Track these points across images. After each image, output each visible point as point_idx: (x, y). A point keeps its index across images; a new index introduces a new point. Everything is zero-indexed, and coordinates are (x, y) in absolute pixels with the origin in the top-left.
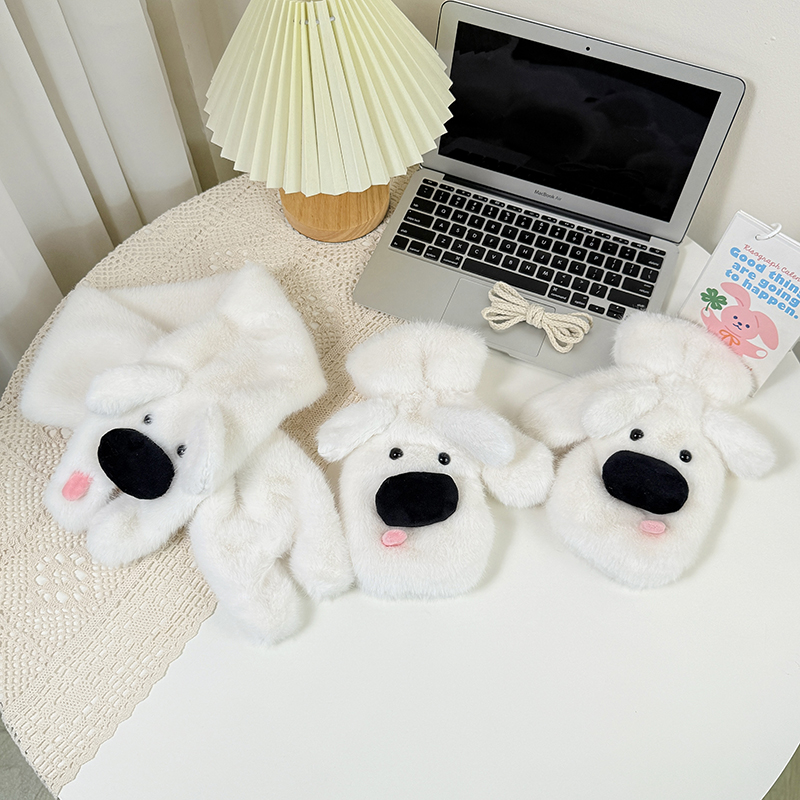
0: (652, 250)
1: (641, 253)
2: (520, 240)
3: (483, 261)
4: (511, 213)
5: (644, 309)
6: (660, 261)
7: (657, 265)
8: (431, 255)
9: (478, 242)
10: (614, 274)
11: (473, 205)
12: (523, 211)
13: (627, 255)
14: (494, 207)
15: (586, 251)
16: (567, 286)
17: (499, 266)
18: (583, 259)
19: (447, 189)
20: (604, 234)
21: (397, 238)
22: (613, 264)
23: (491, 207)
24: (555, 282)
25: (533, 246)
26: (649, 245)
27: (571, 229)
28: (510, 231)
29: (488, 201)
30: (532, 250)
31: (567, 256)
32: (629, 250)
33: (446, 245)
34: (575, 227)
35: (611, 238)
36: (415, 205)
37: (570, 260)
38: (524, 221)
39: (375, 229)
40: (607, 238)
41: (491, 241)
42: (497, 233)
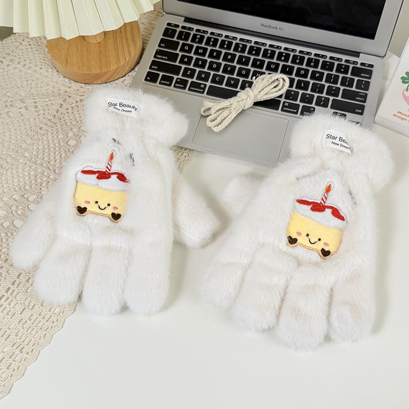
0: (362, 64)
1: (353, 67)
2: (253, 66)
3: (223, 86)
4: (243, 45)
5: (361, 114)
6: (370, 73)
7: (368, 76)
8: (179, 85)
9: (218, 71)
10: (333, 87)
11: (211, 41)
12: (253, 42)
13: (342, 70)
14: (228, 41)
15: (308, 70)
16: (296, 100)
17: (238, 89)
18: (306, 77)
19: (187, 29)
20: (322, 55)
21: (149, 74)
22: (331, 79)
23: (226, 41)
24: (286, 98)
25: (264, 70)
26: (359, 60)
27: (294, 54)
28: (244, 59)
29: (224, 36)
30: (264, 73)
31: (293, 76)
32: (343, 67)
33: (192, 76)
34: (298, 52)
35: (328, 58)
36: (161, 45)
37: (297, 79)
38: (255, 50)
39: (133, 69)
40: (324, 58)
41: (229, 69)
42: (233, 62)
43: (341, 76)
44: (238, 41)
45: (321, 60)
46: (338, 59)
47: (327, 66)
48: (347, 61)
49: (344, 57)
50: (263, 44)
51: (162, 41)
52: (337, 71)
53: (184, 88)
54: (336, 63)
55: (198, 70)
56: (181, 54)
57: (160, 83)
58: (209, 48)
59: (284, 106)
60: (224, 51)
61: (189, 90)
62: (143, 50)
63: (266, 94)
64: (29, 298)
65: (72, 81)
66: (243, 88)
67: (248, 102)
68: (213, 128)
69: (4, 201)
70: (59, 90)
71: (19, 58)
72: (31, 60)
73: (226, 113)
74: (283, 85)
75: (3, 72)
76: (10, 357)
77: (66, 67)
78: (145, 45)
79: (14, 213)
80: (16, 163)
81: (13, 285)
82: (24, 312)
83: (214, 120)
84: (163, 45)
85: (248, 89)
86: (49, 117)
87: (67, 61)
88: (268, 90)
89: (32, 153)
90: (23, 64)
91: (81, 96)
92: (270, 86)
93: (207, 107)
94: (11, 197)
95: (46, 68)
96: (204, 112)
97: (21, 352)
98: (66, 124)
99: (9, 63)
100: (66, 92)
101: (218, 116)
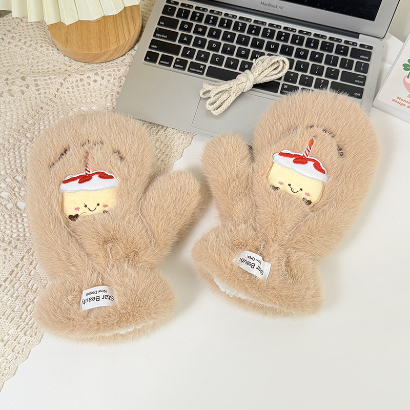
0: (362, 45)
1: (353, 48)
2: (252, 46)
3: (223, 67)
4: (242, 23)
5: (360, 97)
6: (369, 55)
7: (367, 58)
8: (179, 66)
9: (218, 51)
10: (333, 69)
11: (210, 19)
12: (253, 21)
13: (342, 51)
14: (228, 20)
15: (308, 51)
16: (295, 83)
17: (237, 71)
18: (306, 58)
19: (187, 7)
20: (322, 35)
21: (149, 54)
22: (331, 61)
23: (226, 19)
24: (285, 80)
25: (263, 50)
26: (359, 41)
27: (294, 33)
28: (244, 39)
29: (223, 14)
30: (263, 54)
31: (293, 57)
32: (343, 48)
33: (191, 56)
34: (297, 31)
35: (328, 38)
36: (161, 23)
37: (296, 60)
38: (254, 30)
39: (132, 48)
40: (324, 38)
41: (229, 49)
42: (233, 42)
43: (340, 57)
44: (237, 20)
45: (321, 40)
46: (338, 40)
47: (327, 47)
48: (346, 42)
49: (344, 38)
50: (263, 23)
51: (162, 19)
52: (336, 52)
53: (184, 69)
54: (336, 44)
55: (197, 49)
56: (180, 32)
57: (160, 63)
58: (209, 27)
59: (283, 88)
60: (223, 30)
61: (189, 70)
62: (143, 27)
63: (266, 76)
64: (32, 281)
65: (72, 60)
66: (243, 69)
67: (247, 85)
68: (212, 112)
69: (6, 182)
70: (60, 68)
71: (20, 35)
72: (32, 37)
73: (225, 96)
74: (283, 68)
75: (4, 50)
76: (15, 340)
77: (66, 47)
78: (145, 22)
79: (17, 194)
80: (18, 143)
81: (17, 268)
82: (27, 295)
83: (213, 103)
84: (163, 23)
85: (247, 71)
86: (50, 96)
87: (67, 40)
88: (268, 72)
89: (33, 133)
90: (24, 41)
91: (81, 75)
92: (270, 68)
93: (207, 89)
94: (14, 178)
95: (46, 46)
96: (204, 94)
97: (25, 334)
98: (66, 104)
99: (10, 40)
100: (66, 70)
101: (218, 99)
